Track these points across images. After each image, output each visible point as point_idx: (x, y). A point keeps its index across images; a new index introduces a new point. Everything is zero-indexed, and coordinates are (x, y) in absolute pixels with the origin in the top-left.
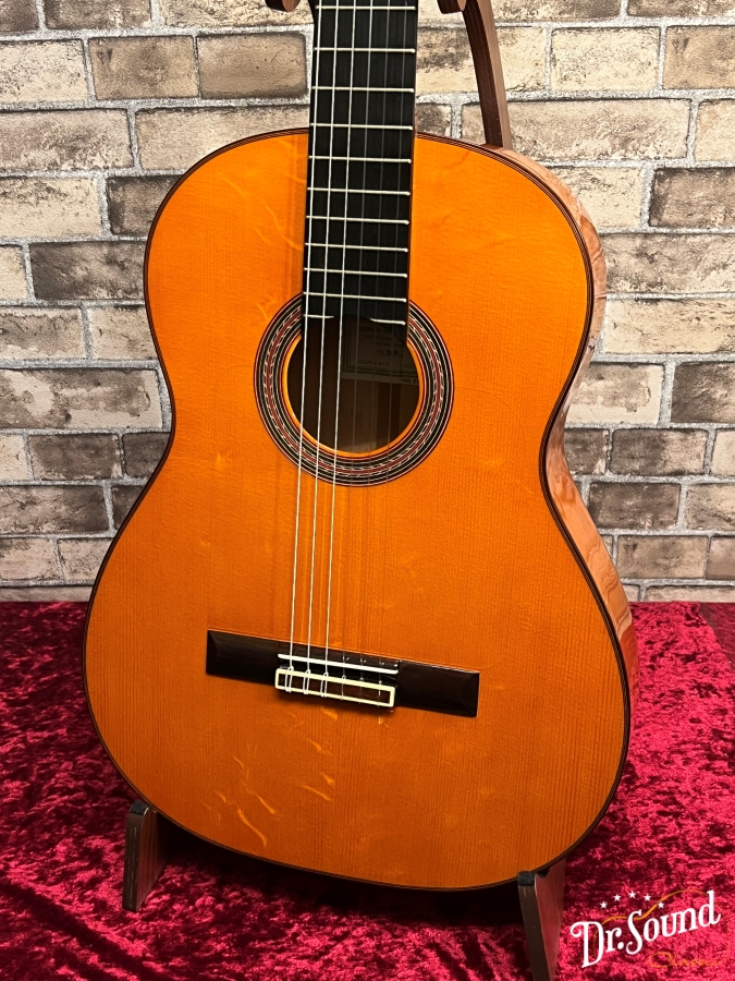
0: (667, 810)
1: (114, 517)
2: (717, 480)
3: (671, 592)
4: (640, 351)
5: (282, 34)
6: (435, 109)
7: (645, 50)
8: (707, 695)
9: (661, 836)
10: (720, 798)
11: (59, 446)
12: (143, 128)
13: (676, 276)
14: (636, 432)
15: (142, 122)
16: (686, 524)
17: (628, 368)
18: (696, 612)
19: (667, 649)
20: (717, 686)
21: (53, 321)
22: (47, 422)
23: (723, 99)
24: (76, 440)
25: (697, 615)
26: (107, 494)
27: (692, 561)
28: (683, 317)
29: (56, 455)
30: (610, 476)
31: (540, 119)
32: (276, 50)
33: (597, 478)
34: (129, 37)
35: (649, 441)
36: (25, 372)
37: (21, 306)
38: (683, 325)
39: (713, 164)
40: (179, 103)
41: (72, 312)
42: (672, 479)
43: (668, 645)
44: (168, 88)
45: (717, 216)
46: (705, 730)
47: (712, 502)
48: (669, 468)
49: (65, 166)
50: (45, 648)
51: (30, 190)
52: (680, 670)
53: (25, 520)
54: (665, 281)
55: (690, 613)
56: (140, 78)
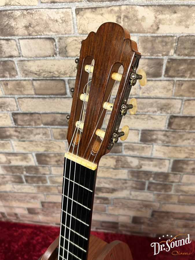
2: (183, 184)
4: (163, 156)
5: (58, 80)
7: (169, 87)
11: (10, 168)
12: (20, 102)
13: (174, 141)
14: (161, 173)
16: (173, 192)
17: (159, 160)
21: (3, 144)
22: (5, 163)
23: (192, 100)
26: (23, 177)
30: (154, 181)
32: (56, 84)
33: (150, 181)
34: (12, 80)
35: (166, 176)
38: (175, 152)
39: (188, 115)
40: (29, 96)
41: (7, 142)
44: (26, 92)
45: (188, 127)
48: (170, 181)
53: (4, 180)
54: (171, 142)
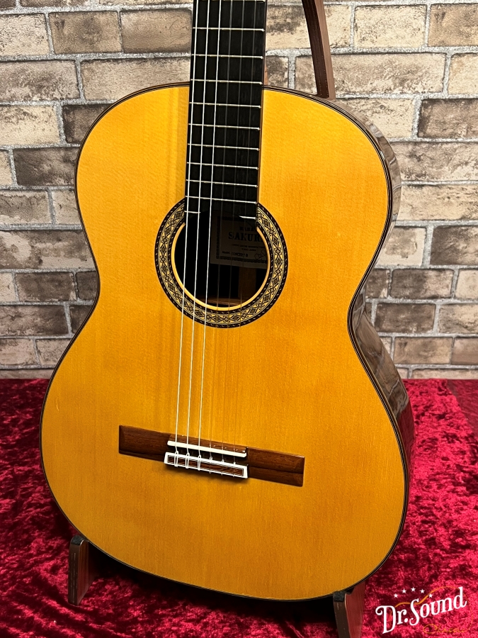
0: (427, 519)
1: (72, 325)
2: (459, 302)
3: (428, 373)
4: (410, 218)
5: (177, 10)
6: (277, 60)
7: (416, 20)
8: (453, 442)
9: (424, 538)
10: (462, 512)
11: (35, 280)
12: (86, 73)
13: (434, 170)
14: (408, 271)
15: (85, 69)
16: (439, 330)
17: (402, 230)
18: (445, 386)
19: (427, 410)
20: (459, 436)
21: (29, 199)
22: (27, 264)
23: (467, 53)
24: (46, 276)
25: (445, 388)
26: (67, 311)
27: (442, 353)
28: (439, 197)
29: (34, 285)
30: (390, 299)
31: (346, 66)
32: (173, 20)
33: (381, 300)
34: (75, 12)
35: (416, 277)
36: (12, 232)
37: (9, 190)
38: (438, 202)
39: (460, 96)
40: (109, 56)
41: (42, 193)
42: (430, 301)
43: (427, 408)
44: (102, 46)
45: (462, 130)
46: (451, 466)
47: (455, 316)
48: (428, 294)
49: (35, 98)
50: (28, 410)
51: (12, 113)
52: (435, 425)
53: (14, 327)
54: (428, 173)
55: (441, 386)
56: (83, 39)
